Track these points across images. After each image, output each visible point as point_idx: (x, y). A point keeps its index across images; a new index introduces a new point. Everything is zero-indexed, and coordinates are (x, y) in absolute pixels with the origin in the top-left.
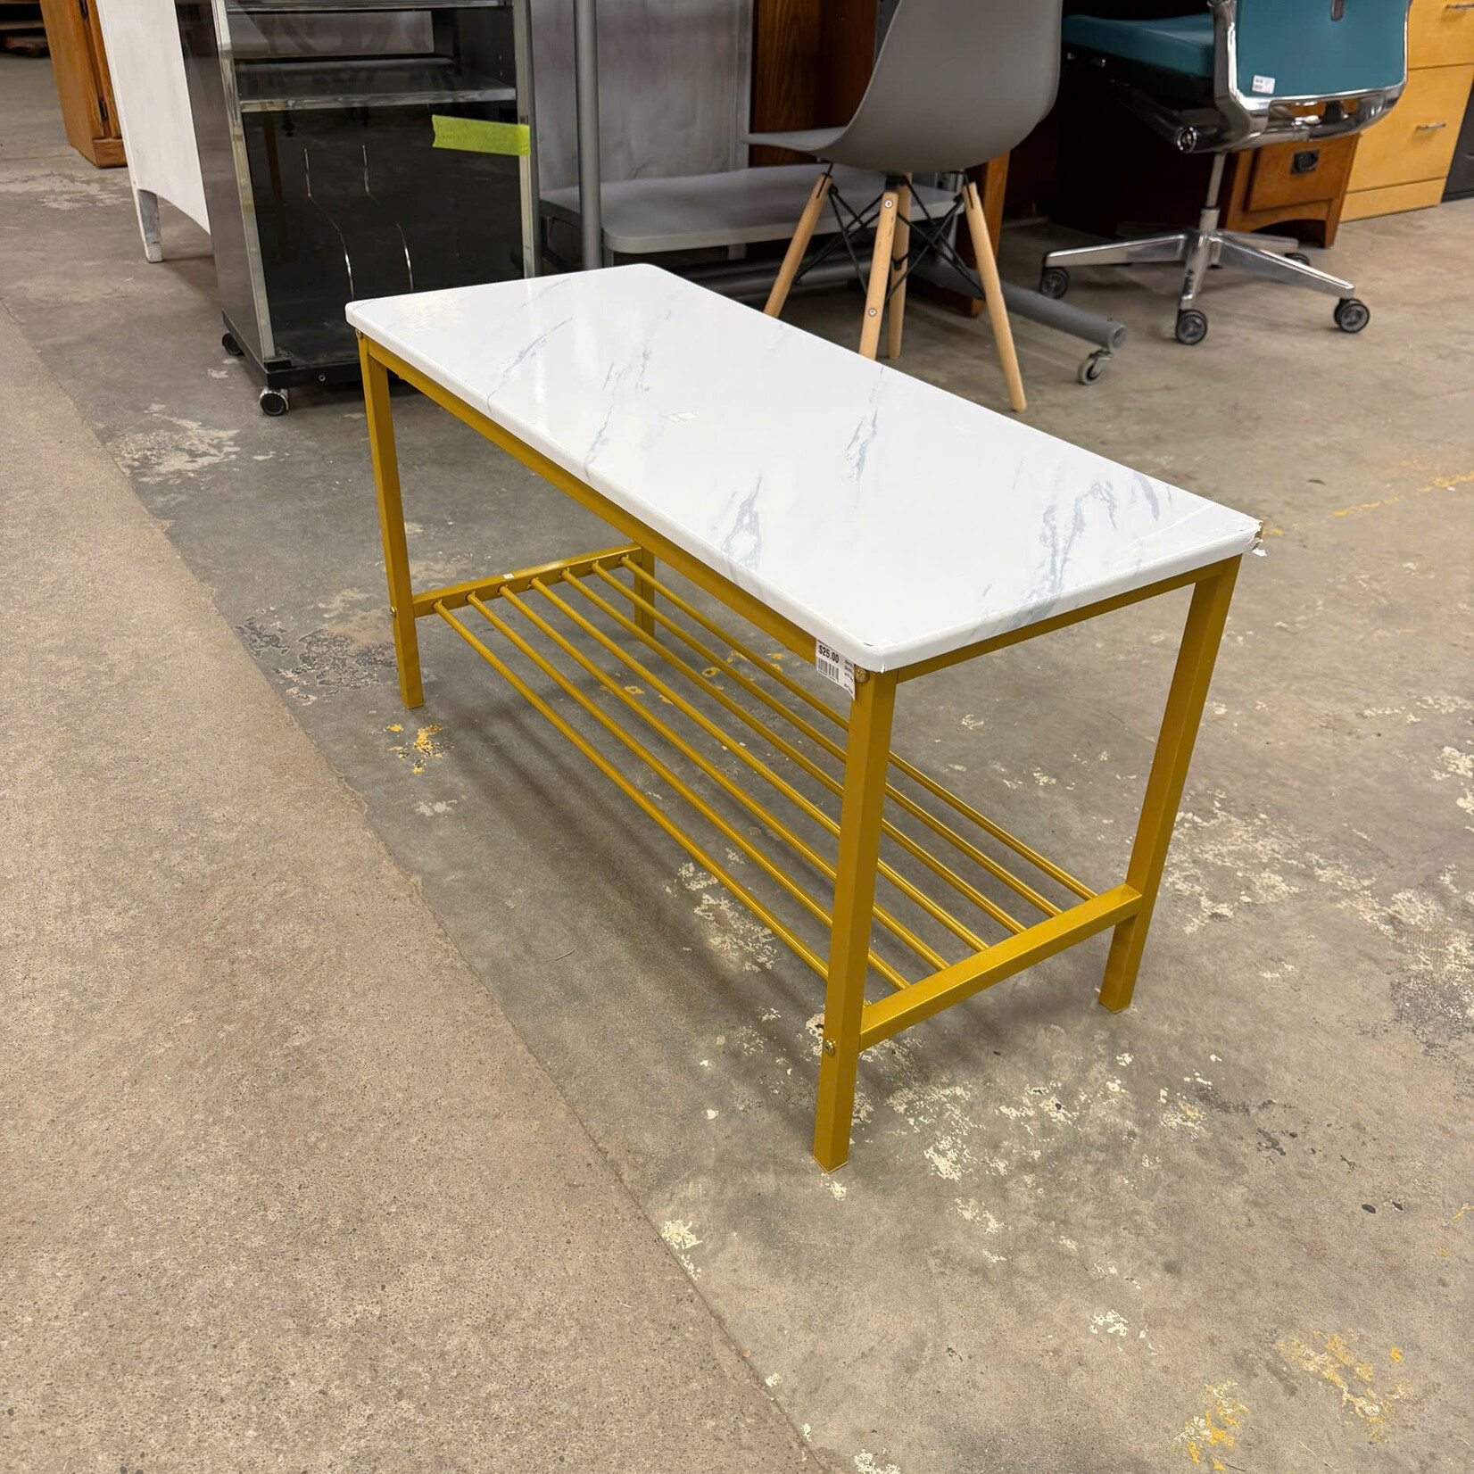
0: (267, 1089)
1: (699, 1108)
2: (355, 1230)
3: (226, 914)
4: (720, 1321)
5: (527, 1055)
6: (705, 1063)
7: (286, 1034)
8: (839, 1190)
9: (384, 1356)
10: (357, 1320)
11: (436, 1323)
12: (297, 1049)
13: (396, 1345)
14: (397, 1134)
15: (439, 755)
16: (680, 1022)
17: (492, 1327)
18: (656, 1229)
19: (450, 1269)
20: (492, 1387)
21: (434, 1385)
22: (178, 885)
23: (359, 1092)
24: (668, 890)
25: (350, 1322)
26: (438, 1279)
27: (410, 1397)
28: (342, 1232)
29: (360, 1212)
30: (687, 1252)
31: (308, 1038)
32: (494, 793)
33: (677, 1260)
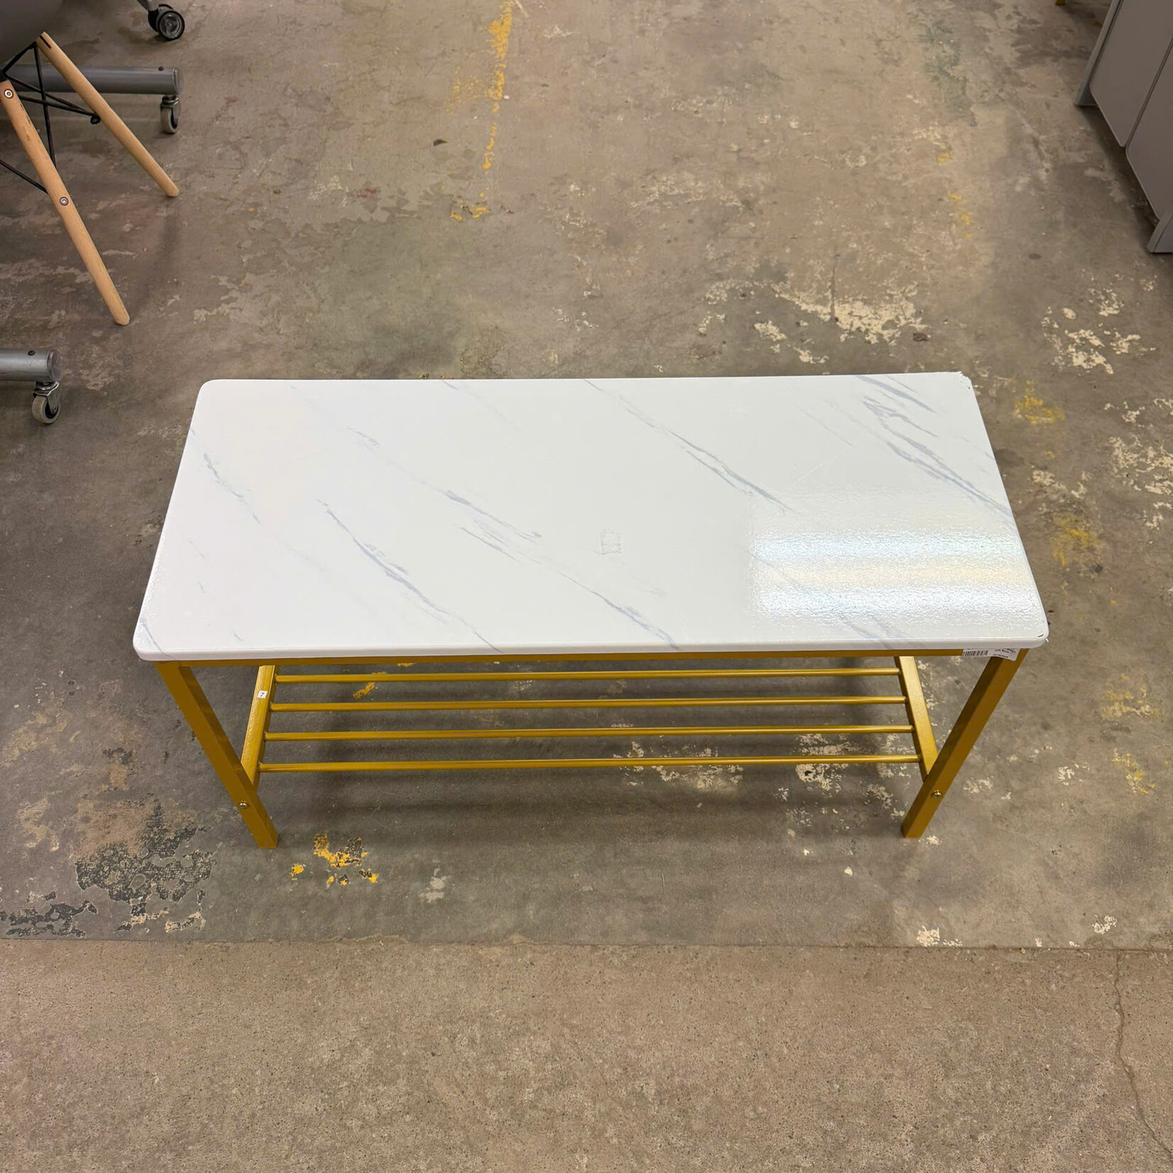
0: (688, 1128)
1: (841, 875)
2: (842, 1116)
3: (471, 1091)
4: (994, 947)
5: (745, 949)
6: (806, 852)
7: (641, 1096)
8: (933, 840)
9: (945, 1136)
10: (912, 1141)
11: (934, 1097)
12: (658, 1093)
13: (940, 1125)
14: (774, 1060)
15: (363, 855)
16: (761, 846)
17: (949, 1068)
18: (920, 947)
19: (898, 1072)
20: (989, 1085)
21: (975, 1116)
22: (408, 1118)
23: (724, 1068)
24: (634, 784)
25: (911, 1146)
26: (903, 1082)
27: (978, 1133)
28: (840, 1125)
29: (829, 1107)
30: (942, 940)
31: (652, 1083)
32: (442, 838)
33: (945, 948)
